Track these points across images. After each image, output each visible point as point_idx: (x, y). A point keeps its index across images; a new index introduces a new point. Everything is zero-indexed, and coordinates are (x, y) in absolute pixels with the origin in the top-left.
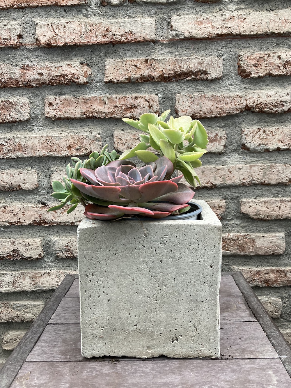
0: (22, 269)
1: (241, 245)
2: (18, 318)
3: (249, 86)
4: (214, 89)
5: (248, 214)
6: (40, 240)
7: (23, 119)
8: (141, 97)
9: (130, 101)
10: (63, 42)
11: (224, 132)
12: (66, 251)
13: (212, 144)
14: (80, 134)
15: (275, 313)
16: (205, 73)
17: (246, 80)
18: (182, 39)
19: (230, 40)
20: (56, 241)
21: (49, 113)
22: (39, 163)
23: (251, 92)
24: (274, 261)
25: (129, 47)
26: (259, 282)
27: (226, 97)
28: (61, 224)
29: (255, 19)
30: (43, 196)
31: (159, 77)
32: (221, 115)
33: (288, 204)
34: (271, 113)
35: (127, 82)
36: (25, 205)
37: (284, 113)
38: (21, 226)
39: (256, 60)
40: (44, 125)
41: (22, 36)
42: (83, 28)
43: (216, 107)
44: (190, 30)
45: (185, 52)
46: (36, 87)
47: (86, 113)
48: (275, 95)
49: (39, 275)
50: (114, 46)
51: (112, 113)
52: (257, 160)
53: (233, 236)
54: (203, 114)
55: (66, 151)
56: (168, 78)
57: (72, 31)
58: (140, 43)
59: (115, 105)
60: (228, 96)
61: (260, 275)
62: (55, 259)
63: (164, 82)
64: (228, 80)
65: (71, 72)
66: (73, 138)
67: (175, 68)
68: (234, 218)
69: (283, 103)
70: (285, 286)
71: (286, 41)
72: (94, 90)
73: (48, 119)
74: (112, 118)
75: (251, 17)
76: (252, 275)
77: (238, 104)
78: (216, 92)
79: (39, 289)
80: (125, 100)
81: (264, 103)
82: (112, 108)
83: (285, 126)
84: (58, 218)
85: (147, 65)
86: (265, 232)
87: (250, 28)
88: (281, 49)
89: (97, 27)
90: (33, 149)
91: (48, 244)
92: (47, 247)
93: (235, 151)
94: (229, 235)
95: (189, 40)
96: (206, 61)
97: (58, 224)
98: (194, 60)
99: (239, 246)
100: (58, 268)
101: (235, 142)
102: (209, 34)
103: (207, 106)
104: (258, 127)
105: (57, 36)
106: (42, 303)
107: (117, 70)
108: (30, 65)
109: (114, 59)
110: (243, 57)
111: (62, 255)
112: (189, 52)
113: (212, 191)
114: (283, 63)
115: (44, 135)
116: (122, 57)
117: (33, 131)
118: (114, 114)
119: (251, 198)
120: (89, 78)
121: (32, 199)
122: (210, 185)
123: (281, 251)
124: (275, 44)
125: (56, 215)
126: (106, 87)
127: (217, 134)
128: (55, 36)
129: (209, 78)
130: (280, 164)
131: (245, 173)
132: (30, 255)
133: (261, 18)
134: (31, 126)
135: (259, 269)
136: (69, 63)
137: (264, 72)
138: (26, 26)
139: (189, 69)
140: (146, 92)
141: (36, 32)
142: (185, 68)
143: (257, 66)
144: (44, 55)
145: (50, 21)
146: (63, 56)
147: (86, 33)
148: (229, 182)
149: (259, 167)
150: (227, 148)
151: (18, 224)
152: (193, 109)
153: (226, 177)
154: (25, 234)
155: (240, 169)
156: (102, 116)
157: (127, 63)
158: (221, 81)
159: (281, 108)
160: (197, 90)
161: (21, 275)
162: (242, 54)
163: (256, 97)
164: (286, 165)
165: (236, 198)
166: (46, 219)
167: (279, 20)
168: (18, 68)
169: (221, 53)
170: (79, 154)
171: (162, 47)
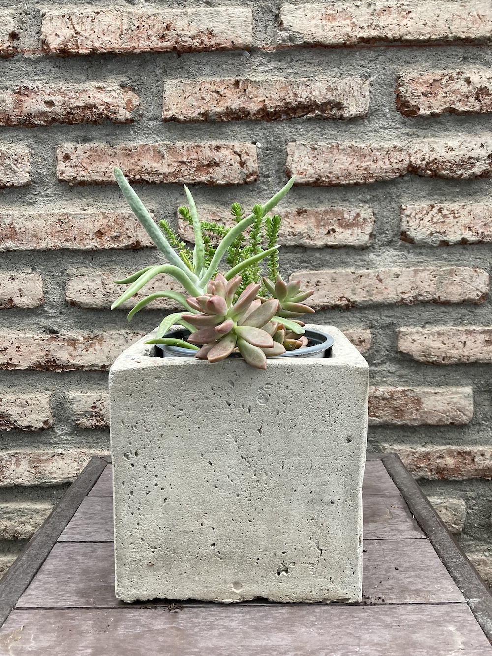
0: (14, 447)
1: (398, 408)
2: (8, 533)
3: (414, 130)
4: (354, 136)
5: (410, 353)
6: (47, 396)
7: (19, 183)
8: (227, 147)
9: (208, 153)
10: (90, 47)
11: (370, 211)
12: (92, 416)
13: (349, 232)
14: (119, 211)
15: (453, 525)
16: (339, 106)
17: (411, 120)
18: (298, 46)
19: (383, 48)
20: (74, 398)
21: (63, 173)
22: (46, 260)
23: (418, 140)
24: (452, 435)
25: (205, 59)
26: (426, 472)
27: (375, 148)
28: (85, 369)
29: (425, 14)
30: (53, 320)
31: (258, 112)
32: (365, 180)
33: (479, 337)
34: (452, 178)
35: (202, 120)
36: (21, 335)
37: (475, 178)
38: (13, 372)
39: (428, 85)
40: (54, 194)
41: (18, 35)
42: (126, 22)
43: (357, 166)
44: (313, 30)
45: (304, 69)
46: (42, 126)
47: (130, 173)
48: (460, 146)
49: (45, 458)
50: (179, 56)
51: (174, 174)
52: (428, 259)
53: (383, 392)
54: (334, 178)
55: (93, 241)
56: (274, 114)
57: (105, 27)
58: (226, 52)
59: (180, 160)
60: (379, 147)
61: (429, 460)
62: (74, 430)
63: (268, 121)
64: (379, 120)
65: (104, 100)
66: (105, 217)
67: (287, 97)
68: (386, 361)
69: (473, 161)
70: (473, 479)
71: (480, 52)
72: (144, 134)
73: (63, 183)
74: (175, 183)
75: (419, 9)
76: (415, 459)
77: (395, 161)
78: (358, 140)
79: (44, 482)
80: (199, 151)
81: (441, 160)
82: (176, 164)
83: (476, 202)
84: (79, 358)
85: (238, 90)
86: (438, 386)
87: (418, 29)
88: (471, 67)
89: (149, 22)
90: (35, 236)
91: (60, 403)
92: (60, 409)
93: (390, 243)
94: (376, 390)
95: (312, 47)
96: (342, 85)
97: (79, 369)
98: (321, 84)
99: (394, 408)
100: (78, 445)
101: (389, 228)
102: (346, 37)
103: (342, 164)
104: (429, 203)
105: (78, 36)
106: (50, 507)
107: (185, 98)
108: (30, 87)
109: (179, 80)
110: (405, 79)
111: (85, 422)
112: (311, 69)
113: (349, 313)
114: (474, 92)
115: (56, 211)
116: (193, 75)
117: (36, 205)
118: (178, 176)
119: (415, 326)
120: (136, 113)
121: (33, 324)
122: (344, 302)
123: (465, 419)
124: (462, 58)
125: (75, 353)
126: (166, 128)
127: (358, 214)
128: (75, 35)
129: (346, 115)
130: (466, 268)
131: (406, 282)
132: (29, 422)
133: (438, 12)
134: (32, 196)
135: (428, 449)
136: (100, 84)
137: (441, 106)
138: (25, 18)
139: (311, 99)
140: (235, 138)
141: (43, 29)
142: (304, 97)
143: (429, 95)
144: (56, 70)
145: (66, 10)
146: (89, 72)
147: (130, 31)
148: (378, 298)
149: (429, 272)
150: (375, 238)
151: (7, 367)
152: (317, 170)
153: (372, 289)
154: (20, 385)
155: (397, 276)
156: (157, 179)
157: (203, 86)
158: (366, 120)
159: (470, 169)
160: (324, 136)
161: (13, 457)
162: (404, 74)
163: (427, 150)
164: (477, 269)
165: (390, 326)
166: (58, 360)
167: (467, 16)
168: (10, 91)
169: (367, 72)
170: (115, 246)
171: (264, 60)
